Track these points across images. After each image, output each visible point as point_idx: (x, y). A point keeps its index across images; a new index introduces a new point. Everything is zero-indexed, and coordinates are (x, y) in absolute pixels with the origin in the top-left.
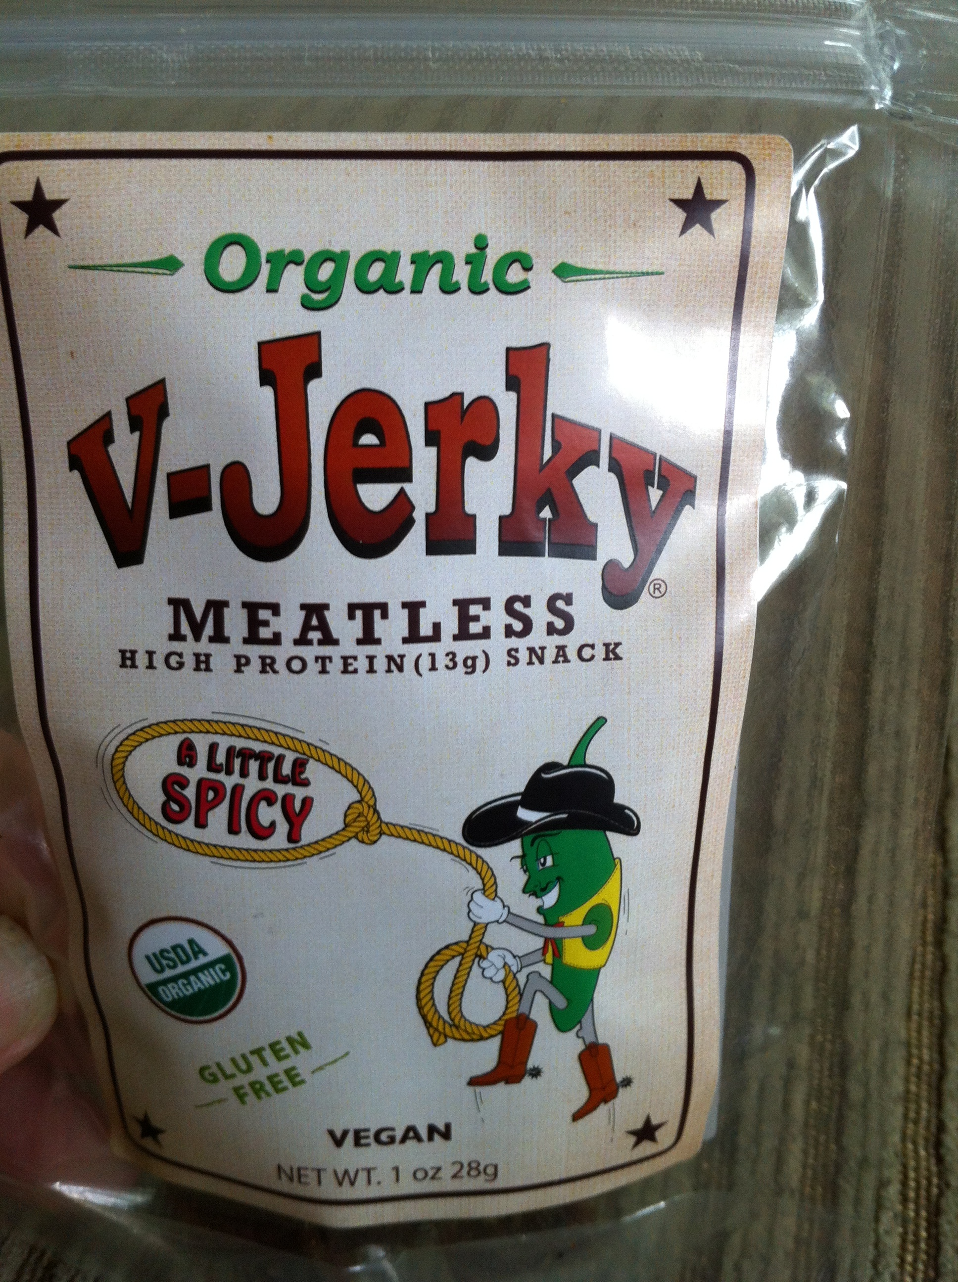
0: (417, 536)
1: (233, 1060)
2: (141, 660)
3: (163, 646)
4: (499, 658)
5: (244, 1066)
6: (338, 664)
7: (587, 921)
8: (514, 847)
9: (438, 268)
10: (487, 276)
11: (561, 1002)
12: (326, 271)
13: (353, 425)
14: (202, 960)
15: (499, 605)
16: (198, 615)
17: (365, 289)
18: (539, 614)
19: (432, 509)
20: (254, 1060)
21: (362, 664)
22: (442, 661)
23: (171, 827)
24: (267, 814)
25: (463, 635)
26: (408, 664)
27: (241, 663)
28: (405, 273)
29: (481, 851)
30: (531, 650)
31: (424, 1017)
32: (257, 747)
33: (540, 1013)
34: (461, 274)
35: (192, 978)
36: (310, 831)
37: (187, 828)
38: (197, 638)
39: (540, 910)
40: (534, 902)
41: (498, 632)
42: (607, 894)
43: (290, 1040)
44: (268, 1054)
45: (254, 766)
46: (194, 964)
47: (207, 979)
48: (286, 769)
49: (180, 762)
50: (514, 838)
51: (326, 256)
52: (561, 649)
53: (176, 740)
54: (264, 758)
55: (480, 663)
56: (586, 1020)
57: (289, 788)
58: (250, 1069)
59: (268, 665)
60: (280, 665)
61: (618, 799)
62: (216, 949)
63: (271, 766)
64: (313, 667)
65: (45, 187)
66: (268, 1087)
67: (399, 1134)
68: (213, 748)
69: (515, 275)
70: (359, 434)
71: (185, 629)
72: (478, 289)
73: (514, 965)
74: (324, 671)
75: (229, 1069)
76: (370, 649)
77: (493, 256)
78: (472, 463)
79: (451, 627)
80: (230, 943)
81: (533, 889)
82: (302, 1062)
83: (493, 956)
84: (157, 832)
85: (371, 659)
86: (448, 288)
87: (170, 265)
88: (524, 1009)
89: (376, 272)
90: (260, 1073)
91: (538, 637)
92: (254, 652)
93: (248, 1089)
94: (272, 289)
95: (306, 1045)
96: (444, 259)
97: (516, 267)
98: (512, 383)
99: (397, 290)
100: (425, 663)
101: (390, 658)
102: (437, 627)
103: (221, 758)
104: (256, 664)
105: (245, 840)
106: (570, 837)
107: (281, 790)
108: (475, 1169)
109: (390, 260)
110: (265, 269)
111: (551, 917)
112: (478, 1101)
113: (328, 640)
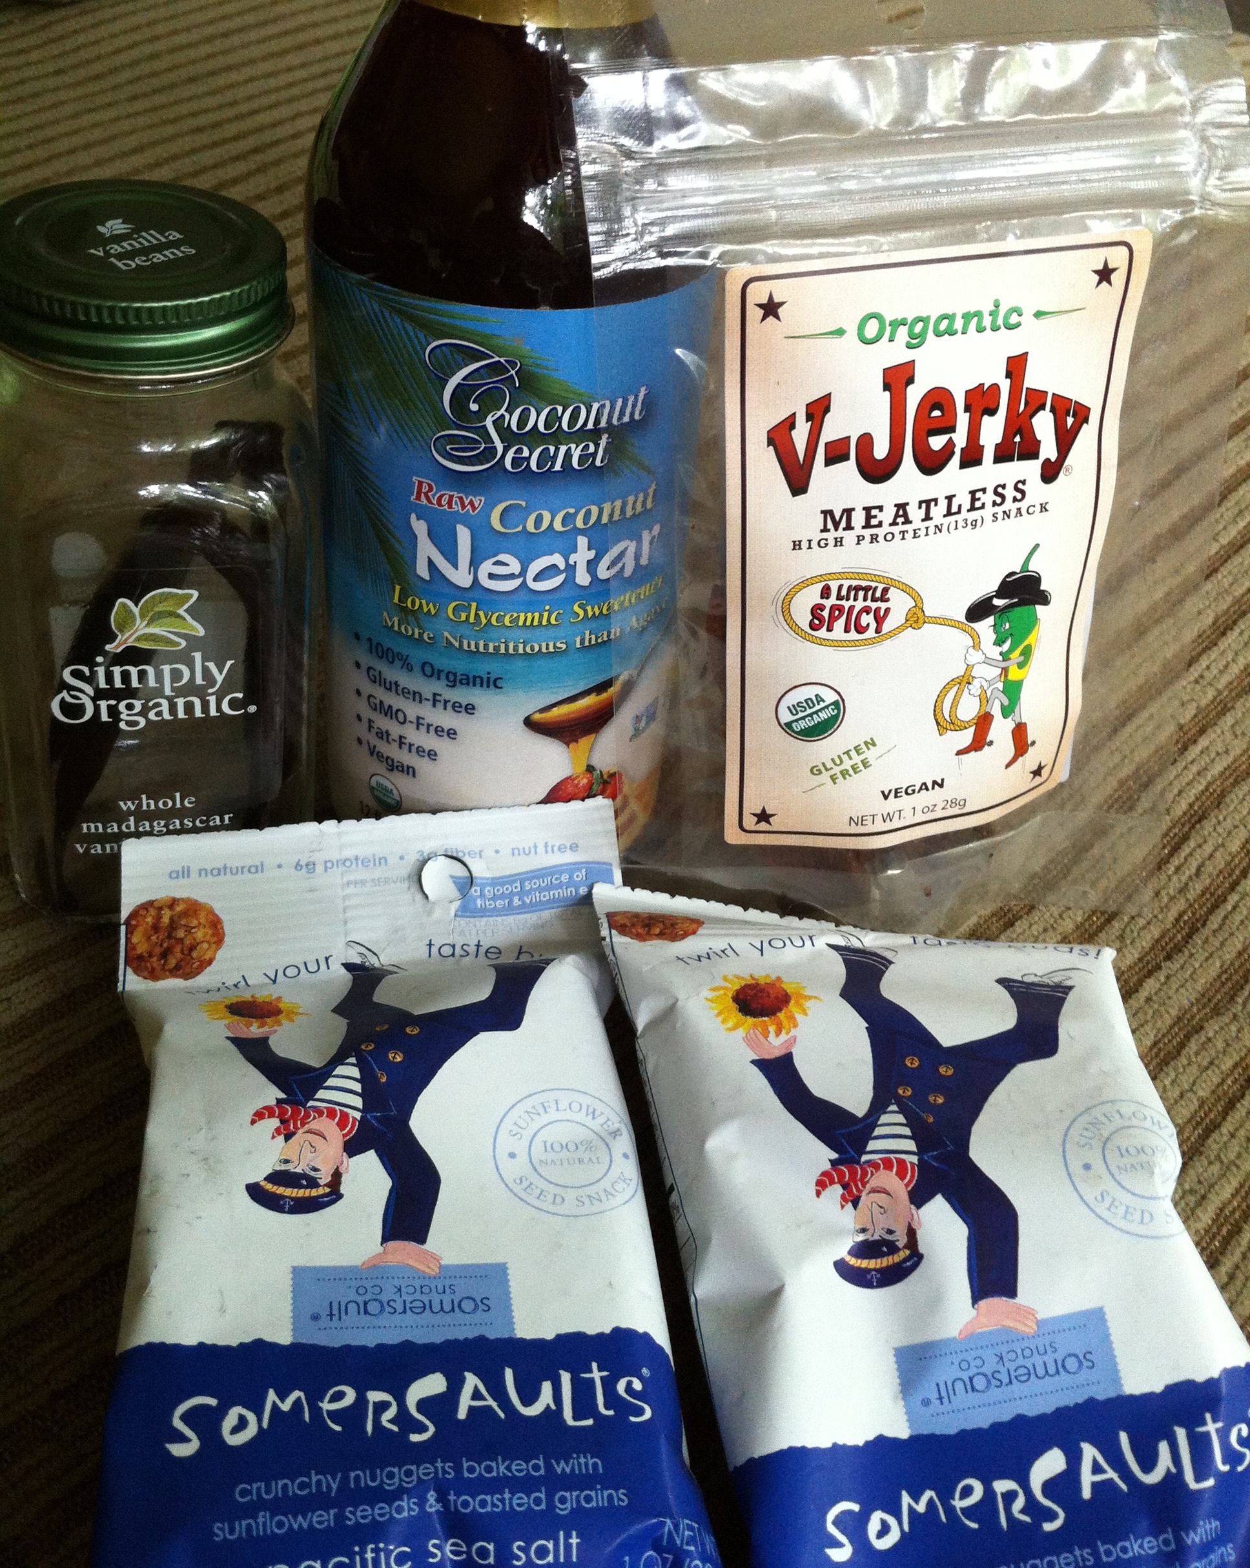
0: (956, 460)
1: (833, 760)
2: (805, 545)
3: (817, 536)
4: (988, 518)
5: (838, 762)
6: (911, 533)
7: (1021, 655)
8: (990, 620)
9: (976, 319)
10: (1000, 322)
11: (1006, 702)
12: (919, 328)
13: (929, 407)
14: (822, 705)
15: (990, 491)
16: (837, 518)
17: (938, 334)
18: (1010, 493)
19: (964, 445)
20: (845, 757)
21: (922, 532)
22: (961, 524)
23: (813, 633)
24: (866, 619)
25: (972, 508)
26: (945, 529)
27: (860, 539)
28: (959, 324)
29: (972, 625)
30: (1004, 512)
31: (936, 720)
32: (864, 584)
33: (996, 711)
34: (987, 321)
35: (815, 716)
36: (887, 626)
37: (823, 633)
38: (836, 530)
39: (1001, 654)
40: (999, 649)
41: (989, 505)
42: (1030, 640)
43: (866, 743)
44: (853, 753)
45: (861, 594)
46: (817, 707)
47: (823, 715)
48: (878, 594)
49: (822, 597)
50: (989, 616)
51: (920, 319)
52: (1019, 509)
53: (820, 586)
54: (866, 589)
55: (979, 523)
56: (1017, 711)
57: (879, 604)
58: (842, 762)
59: (874, 538)
60: (881, 539)
61: (1042, 588)
62: (830, 697)
63: (870, 593)
64: (898, 537)
65: (774, 296)
66: (851, 772)
67: (917, 788)
68: (840, 587)
69: (1014, 319)
70: (931, 410)
71: (830, 525)
72: (995, 329)
73: (985, 685)
74: (903, 538)
75: (829, 764)
76: (927, 523)
77: (1003, 310)
78: (986, 418)
79: (966, 505)
80: (839, 694)
81: (999, 643)
82: (870, 754)
83: (976, 683)
84: (805, 637)
85: (927, 528)
86: (980, 330)
87: (840, 332)
88: (988, 710)
89: (944, 325)
90: (847, 764)
91: (1009, 505)
92: (868, 533)
93: (839, 775)
94: (891, 341)
95: (874, 744)
96: (978, 314)
97: (1015, 314)
98: (1009, 375)
99: (954, 333)
100: (953, 526)
101: (936, 526)
102: (960, 506)
103: (844, 592)
104: (868, 539)
105: (853, 635)
106: (1018, 611)
107: (874, 605)
108: (954, 803)
109: (950, 317)
110: (888, 329)
111: (1005, 656)
112: (960, 763)
113: (907, 521)
